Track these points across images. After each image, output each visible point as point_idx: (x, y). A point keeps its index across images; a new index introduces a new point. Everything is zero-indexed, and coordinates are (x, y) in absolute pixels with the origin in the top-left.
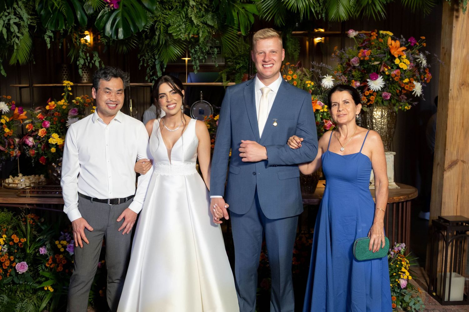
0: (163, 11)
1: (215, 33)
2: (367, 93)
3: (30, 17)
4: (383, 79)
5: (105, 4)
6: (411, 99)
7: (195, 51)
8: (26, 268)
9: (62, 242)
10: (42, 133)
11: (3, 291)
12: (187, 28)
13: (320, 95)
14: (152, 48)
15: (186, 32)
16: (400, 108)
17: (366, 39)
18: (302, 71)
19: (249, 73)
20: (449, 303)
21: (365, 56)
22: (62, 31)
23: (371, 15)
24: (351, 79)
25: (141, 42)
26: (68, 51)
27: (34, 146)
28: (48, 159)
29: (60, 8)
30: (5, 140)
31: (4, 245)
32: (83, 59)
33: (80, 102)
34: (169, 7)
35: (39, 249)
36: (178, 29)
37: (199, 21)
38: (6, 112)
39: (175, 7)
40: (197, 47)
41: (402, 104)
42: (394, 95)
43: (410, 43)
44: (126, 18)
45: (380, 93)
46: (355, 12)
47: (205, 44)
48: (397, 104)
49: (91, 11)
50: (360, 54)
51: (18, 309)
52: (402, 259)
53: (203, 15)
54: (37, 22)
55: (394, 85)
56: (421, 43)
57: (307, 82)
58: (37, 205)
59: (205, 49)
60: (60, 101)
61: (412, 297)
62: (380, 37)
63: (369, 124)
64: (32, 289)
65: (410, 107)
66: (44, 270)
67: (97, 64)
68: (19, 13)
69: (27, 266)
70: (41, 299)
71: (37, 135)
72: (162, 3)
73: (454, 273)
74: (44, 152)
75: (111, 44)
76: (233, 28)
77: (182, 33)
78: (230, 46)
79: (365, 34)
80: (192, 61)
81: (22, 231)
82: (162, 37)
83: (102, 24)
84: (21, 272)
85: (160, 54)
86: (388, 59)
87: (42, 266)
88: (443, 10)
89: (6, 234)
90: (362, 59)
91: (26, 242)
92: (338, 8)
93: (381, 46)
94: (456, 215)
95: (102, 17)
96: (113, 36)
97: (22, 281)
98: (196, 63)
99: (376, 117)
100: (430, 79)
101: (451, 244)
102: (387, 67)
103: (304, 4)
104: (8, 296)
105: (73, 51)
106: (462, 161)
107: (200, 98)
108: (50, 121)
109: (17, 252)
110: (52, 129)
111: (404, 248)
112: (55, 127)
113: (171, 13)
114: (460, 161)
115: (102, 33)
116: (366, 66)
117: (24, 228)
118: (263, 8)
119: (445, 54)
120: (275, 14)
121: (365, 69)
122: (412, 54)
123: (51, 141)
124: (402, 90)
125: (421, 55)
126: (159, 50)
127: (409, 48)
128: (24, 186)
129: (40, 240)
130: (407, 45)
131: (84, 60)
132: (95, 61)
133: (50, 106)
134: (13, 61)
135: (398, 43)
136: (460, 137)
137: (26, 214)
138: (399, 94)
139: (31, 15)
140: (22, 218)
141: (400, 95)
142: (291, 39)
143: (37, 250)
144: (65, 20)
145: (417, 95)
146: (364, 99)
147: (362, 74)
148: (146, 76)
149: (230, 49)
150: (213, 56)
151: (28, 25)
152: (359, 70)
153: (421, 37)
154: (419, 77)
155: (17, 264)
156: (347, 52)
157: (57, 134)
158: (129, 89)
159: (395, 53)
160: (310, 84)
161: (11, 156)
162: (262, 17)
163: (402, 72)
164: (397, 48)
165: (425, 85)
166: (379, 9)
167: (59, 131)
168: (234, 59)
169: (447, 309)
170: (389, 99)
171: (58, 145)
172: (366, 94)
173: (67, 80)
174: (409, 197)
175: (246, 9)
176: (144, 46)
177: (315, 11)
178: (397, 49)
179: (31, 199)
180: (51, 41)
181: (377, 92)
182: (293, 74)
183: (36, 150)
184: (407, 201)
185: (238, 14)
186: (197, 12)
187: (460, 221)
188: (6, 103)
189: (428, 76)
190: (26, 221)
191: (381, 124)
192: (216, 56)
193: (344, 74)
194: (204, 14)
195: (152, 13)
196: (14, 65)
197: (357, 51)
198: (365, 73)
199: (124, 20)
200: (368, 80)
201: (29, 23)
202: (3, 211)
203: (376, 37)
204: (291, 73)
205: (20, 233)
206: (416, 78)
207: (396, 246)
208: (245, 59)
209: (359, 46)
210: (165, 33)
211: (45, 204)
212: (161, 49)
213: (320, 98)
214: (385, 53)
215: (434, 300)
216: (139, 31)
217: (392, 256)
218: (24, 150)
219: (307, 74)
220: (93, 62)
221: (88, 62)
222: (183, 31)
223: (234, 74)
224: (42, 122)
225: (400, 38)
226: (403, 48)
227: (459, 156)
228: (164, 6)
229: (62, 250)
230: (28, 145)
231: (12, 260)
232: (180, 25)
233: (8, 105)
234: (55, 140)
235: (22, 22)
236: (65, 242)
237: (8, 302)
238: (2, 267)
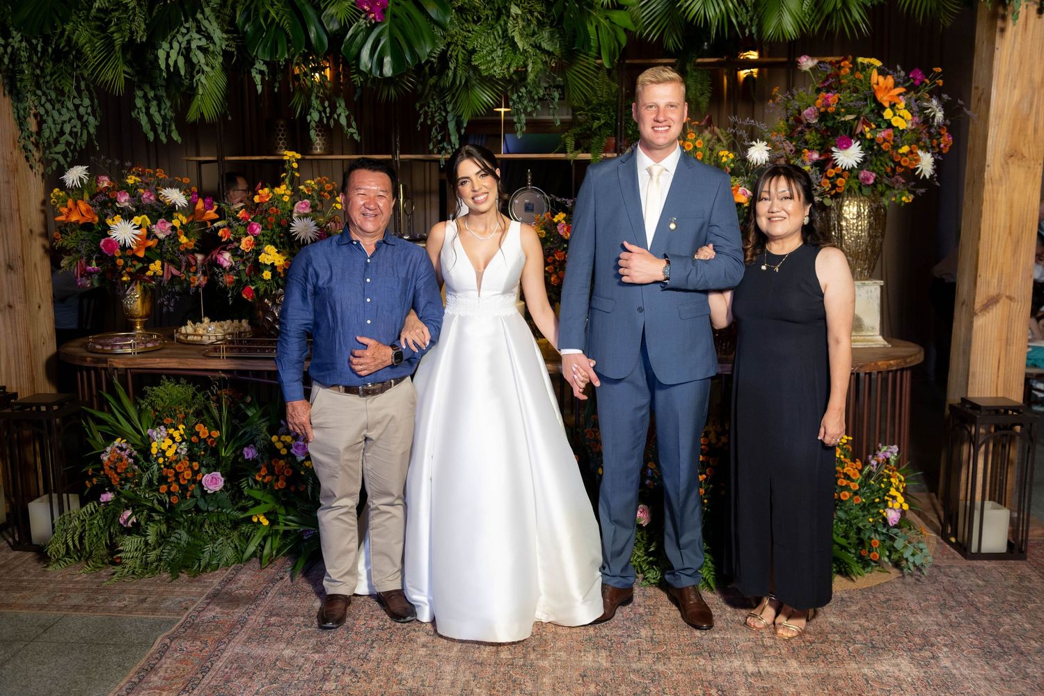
0: (463, 24)
1: (556, 64)
2: (831, 172)
3: (225, 36)
4: (860, 147)
5: (361, 13)
6: (913, 183)
7: (519, 97)
8: (220, 484)
9: (284, 438)
10: (246, 245)
11: (179, 523)
12: (505, 56)
13: (743, 175)
14: (442, 92)
15: (503, 63)
16: (893, 199)
17: (831, 74)
18: (713, 132)
19: (616, 135)
20: (980, 556)
21: (828, 106)
22: (282, 62)
23: (842, 29)
24: (803, 146)
25: (421, 79)
26: (290, 96)
27: (232, 268)
28: (257, 290)
29: (280, 20)
30: (181, 257)
31: (180, 443)
32: (317, 112)
33: (313, 189)
34: (473, 18)
35: (243, 450)
36: (489, 58)
37: (527, 42)
38: (183, 207)
39: (483, 18)
40: (523, 90)
41: (896, 192)
42: (881, 176)
43: (912, 81)
44: (396, 38)
45: (855, 172)
46: (811, 23)
47: (537, 84)
48: (888, 192)
49: (334, 27)
50: (820, 101)
51: (207, 555)
52: (891, 473)
53: (534, 31)
54: (237, 45)
55: (882, 158)
56: (935, 78)
57: (721, 153)
58: (240, 372)
59: (538, 93)
60: (279, 186)
61: (910, 542)
62: (857, 70)
63: (834, 229)
64: (231, 521)
65: (911, 197)
66: (251, 488)
67: (343, 121)
68: (206, 28)
69: (223, 479)
70: (247, 538)
71: (238, 248)
72: (461, 10)
73: (991, 502)
74: (250, 278)
75: (369, 85)
76: (587, 55)
77: (495, 65)
78: (582, 86)
79: (831, 63)
80: (514, 115)
81: (213, 418)
82: (460, 72)
83: (354, 50)
84: (211, 491)
85: (456, 102)
86: (872, 111)
87: (248, 480)
88: (978, 18)
89: (184, 424)
90: (822, 110)
91: (220, 438)
92: (781, 16)
93: (858, 87)
94: (994, 395)
95: (354, 36)
96: (374, 72)
97: (213, 506)
98: (519, 119)
99: (848, 217)
100: (949, 145)
101: (983, 448)
102: (868, 125)
103: (718, 10)
104: (189, 532)
105: (300, 96)
106: (1007, 297)
107: (527, 181)
108: (261, 223)
109: (203, 455)
110: (266, 238)
111: (896, 454)
112: (269, 233)
113: (476, 28)
114: (1004, 298)
115: (353, 65)
116: (830, 124)
117: (215, 412)
118: (643, 18)
119: (979, 100)
120: (664, 30)
121: (828, 128)
122: (916, 101)
123: (263, 259)
124: (895, 166)
125: (935, 102)
126: (453, 96)
127: (912, 88)
128: (213, 339)
129: (245, 433)
130: (907, 84)
131: (320, 112)
132: (339, 115)
133: (261, 197)
134: (192, 115)
135: (890, 80)
136: (1004, 252)
137: (220, 388)
138: (890, 174)
139: (226, 32)
140: (213, 394)
141: (893, 177)
142: (695, 74)
143: (239, 452)
144: (289, 41)
145: (925, 176)
146: (825, 183)
147: (822, 137)
148: (430, 142)
149: (582, 92)
150: (551, 106)
151: (224, 51)
152: (817, 130)
153: (934, 69)
154: (928, 141)
155: (205, 476)
156: (796, 97)
157: (273, 247)
158: (399, 165)
159: (885, 98)
160: (727, 156)
161: (192, 285)
162: (641, 34)
163: (897, 133)
164: (888, 90)
165: (939, 158)
166: (857, 17)
167: (278, 241)
168: (588, 111)
169: (978, 567)
170: (872, 184)
171: (276, 267)
172: (829, 175)
173: (290, 150)
174: (906, 363)
175: (612, 20)
176: (428, 87)
177: (738, 22)
178: (889, 92)
179: (229, 362)
180: (263, 80)
181: (851, 170)
182: (696, 139)
183: (236, 275)
184: (902, 370)
185: (597, 27)
186: (523, 27)
187: (1002, 407)
188: (180, 191)
189: (944, 140)
190: (219, 401)
191: (857, 230)
192: (556, 106)
193: (790, 137)
194: (536, 29)
195: (444, 28)
196: (194, 122)
197: (814, 96)
198: (829, 136)
199: (393, 40)
200: (833, 149)
201: (224, 47)
202: (178, 382)
203: (850, 69)
204: (692, 136)
205: (208, 420)
206: (923, 144)
207: (880, 450)
208: (609, 109)
209: (817, 86)
210: (467, 64)
211: (252, 371)
212: (457, 95)
213: (744, 182)
214: (866, 100)
215: (953, 550)
216: (420, 61)
217: (874, 469)
218: (214, 274)
219: (722, 138)
220: (336, 116)
221: (327, 117)
222: (498, 61)
223: (589, 137)
224: (246, 226)
225: (895, 70)
226: (900, 90)
227: (1002, 288)
228: (464, 16)
229: (284, 452)
230: (220, 266)
231: (196, 469)
232: (493, 51)
233: (186, 195)
234: (269, 257)
235: (211, 45)
236: (288, 439)
237: (188, 544)
238: (177, 480)
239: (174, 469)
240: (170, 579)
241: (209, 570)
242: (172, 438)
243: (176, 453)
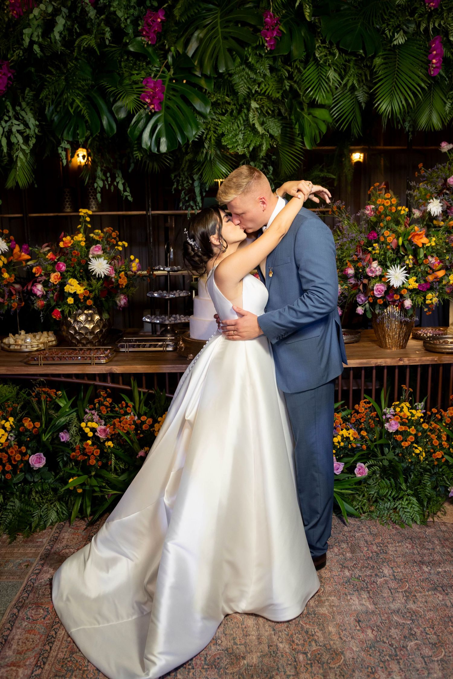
3: (37, 123)
5: (144, 104)
8: (43, 462)
9: (90, 424)
10: (55, 279)
11: (12, 494)
12: (246, 138)
15: (244, 143)
27: (44, 297)
28: (63, 312)
29: (81, 110)
30: (5, 289)
31: (11, 432)
32: (101, 181)
34: (222, 111)
35: (58, 434)
36: (234, 140)
38: (5, 251)
39: (230, 111)
44: (169, 124)
49: (122, 115)
51: (36, 519)
57: (399, 208)
67: (121, 187)
68: (23, 117)
69: (45, 458)
71: (48, 281)
72: (215, 105)
74: (57, 303)
77: (239, 145)
81: (35, 411)
82: (211, 151)
83: (137, 133)
84: (36, 467)
89: (13, 417)
91: (41, 427)
92: (431, 114)
95: (137, 123)
96: (152, 148)
97: (37, 478)
104: (20, 500)
108: (66, 263)
109: (29, 441)
110: (69, 274)
112: (71, 269)
113: (224, 118)
115: (136, 144)
117: (36, 406)
123: (68, 289)
126: (200, 169)
128: (30, 348)
131: (103, 181)
132: (118, 183)
133: (65, 243)
134: (10, 184)
139: (38, 120)
143: (55, 436)
151: (36, 134)
155: (31, 457)
157: (75, 280)
160: (404, 210)
161: (12, 309)
167: (78, 275)
171: (78, 295)
175: (315, 115)
179: (45, 368)
182: (391, 198)
183: (46, 301)
188: (3, 239)
194: (265, 120)
196: (11, 188)
199: (167, 125)
201: (36, 131)
202: (6, 384)
204: (388, 195)
210: (217, 144)
211: (64, 374)
216: (188, 141)
218: (30, 300)
220: (115, 184)
221: (108, 184)
222: (240, 142)
224: (53, 264)
229: (90, 434)
230: (35, 295)
231: (24, 451)
232: (237, 135)
233: (7, 242)
234: (73, 287)
235: (27, 130)
236: (94, 425)
237: (21, 510)
238: (9, 460)
239: (7, 453)
240: (8, 540)
241: (38, 530)
242: (4, 428)
243: (7, 439)
